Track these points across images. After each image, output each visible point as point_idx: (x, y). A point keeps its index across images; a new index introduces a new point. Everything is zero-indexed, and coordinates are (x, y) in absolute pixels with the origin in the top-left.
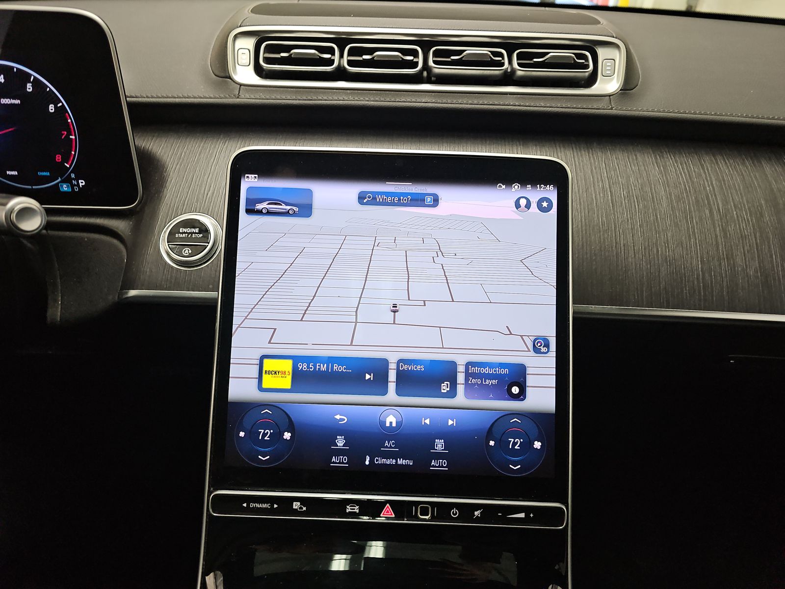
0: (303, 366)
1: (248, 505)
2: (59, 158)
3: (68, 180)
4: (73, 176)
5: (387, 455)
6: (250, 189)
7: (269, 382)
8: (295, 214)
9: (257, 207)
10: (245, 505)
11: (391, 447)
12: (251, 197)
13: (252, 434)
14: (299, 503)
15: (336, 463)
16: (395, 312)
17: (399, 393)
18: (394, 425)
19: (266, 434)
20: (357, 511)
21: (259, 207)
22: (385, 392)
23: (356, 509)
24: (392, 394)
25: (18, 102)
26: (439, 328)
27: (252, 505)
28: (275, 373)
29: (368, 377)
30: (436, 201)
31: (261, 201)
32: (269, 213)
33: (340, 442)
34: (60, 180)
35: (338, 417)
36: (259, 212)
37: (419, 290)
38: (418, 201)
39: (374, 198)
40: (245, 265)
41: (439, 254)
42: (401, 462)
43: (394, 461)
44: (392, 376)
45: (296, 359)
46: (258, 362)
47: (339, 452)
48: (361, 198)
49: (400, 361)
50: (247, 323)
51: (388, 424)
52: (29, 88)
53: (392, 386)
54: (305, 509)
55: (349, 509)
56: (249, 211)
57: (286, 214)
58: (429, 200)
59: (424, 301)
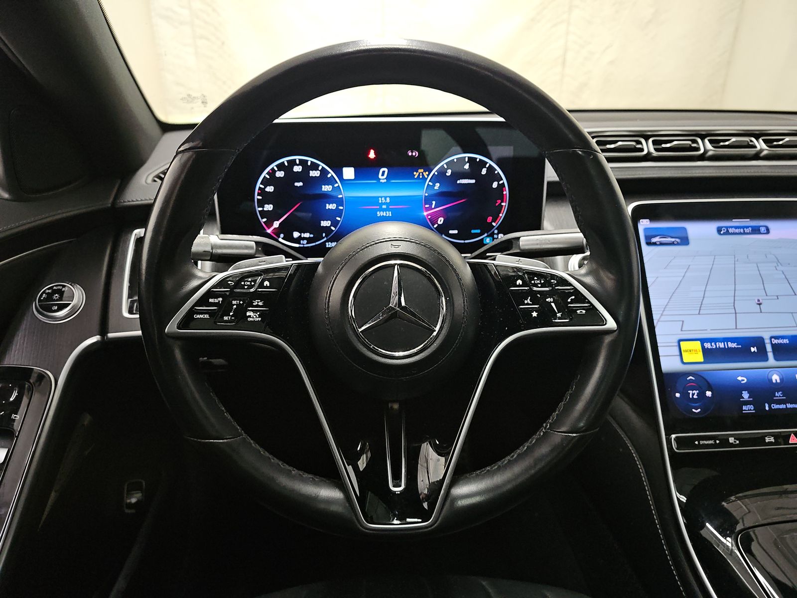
0: (708, 345)
1: (699, 443)
2: (490, 219)
3: (492, 235)
4: (496, 232)
5: (779, 402)
6: (646, 230)
7: (687, 358)
8: (678, 244)
9: (652, 241)
10: (697, 443)
11: (780, 396)
12: (647, 234)
13: (685, 395)
14: (733, 438)
15: (746, 410)
16: (760, 304)
17: (776, 359)
18: (778, 381)
19: (694, 394)
20: (773, 441)
21: (654, 240)
22: (766, 359)
23: (772, 439)
24: (771, 361)
25: (473, 181)
26: (791, 314)
27: (702, 442)
28: (690, 351)
29: (753, 349)
30: (768, 231)
31: (655, 236)
32: (662, 244)
33: (746, 395)
34: (486, 235)
35: (740, 378)
36: (655, 244)
37: (771, 289)
38: (756, 231)
39: (728, 231)
40: (653, 280)
41: (779, 264)
42: (789, 406)
43: (785, 406)
44: (769, 348)
45: (703, 341)
46: (677, 344)
47: (747, 403)
48: (719, 230)
49: (771, 338)
50: (663, 318)
51: (774, 381)
52: (484, 171)
53: (770, 355)
54: (738, 442)
55: (767, 440)
56: (649, 243)
57: (672, 244)
58: (763, 230)
59: (777, 296)
